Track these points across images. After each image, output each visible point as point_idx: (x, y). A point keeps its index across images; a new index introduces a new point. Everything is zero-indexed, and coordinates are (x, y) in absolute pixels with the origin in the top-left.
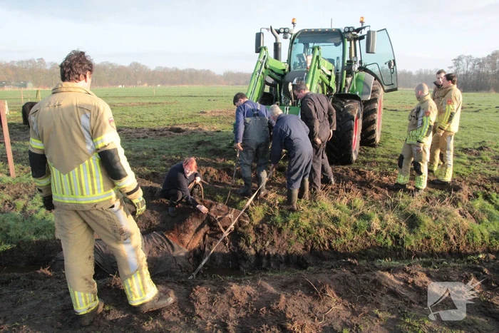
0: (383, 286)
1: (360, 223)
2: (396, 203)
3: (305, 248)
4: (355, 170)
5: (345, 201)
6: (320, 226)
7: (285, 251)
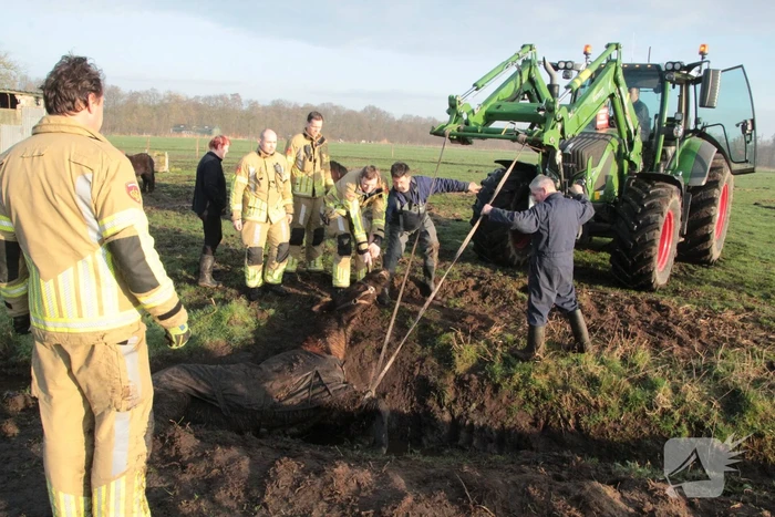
0: (592, 510)
1: (637, 393)
2: (711, 366)
3: (535, 423)
4: (653, 302)
5: (620, 351)
6: (565, 388)
7: (499, 423)
